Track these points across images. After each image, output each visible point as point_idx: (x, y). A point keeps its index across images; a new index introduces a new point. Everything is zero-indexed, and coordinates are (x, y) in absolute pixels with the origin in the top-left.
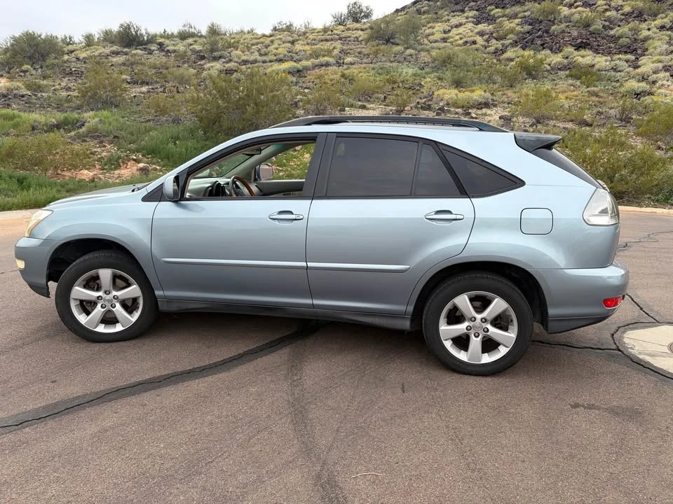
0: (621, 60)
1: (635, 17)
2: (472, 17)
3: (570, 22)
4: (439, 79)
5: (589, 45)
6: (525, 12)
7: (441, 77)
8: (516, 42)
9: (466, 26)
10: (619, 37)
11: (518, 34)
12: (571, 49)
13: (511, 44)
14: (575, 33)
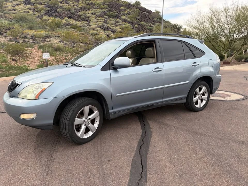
0: (85, 23)
1: (83, 9)
2: (22, 2)
3: (63, 8)
4: (21, 26)
5: (72, 17)
6: (44, 2)
7: (21, 25)
8: (46, 14)
9: (21, 5)
10: (81, 16)
11: (45, 10)
12: (67, 18)
13: (44, 14)
14: (66, 13)
